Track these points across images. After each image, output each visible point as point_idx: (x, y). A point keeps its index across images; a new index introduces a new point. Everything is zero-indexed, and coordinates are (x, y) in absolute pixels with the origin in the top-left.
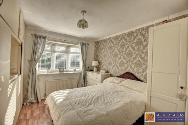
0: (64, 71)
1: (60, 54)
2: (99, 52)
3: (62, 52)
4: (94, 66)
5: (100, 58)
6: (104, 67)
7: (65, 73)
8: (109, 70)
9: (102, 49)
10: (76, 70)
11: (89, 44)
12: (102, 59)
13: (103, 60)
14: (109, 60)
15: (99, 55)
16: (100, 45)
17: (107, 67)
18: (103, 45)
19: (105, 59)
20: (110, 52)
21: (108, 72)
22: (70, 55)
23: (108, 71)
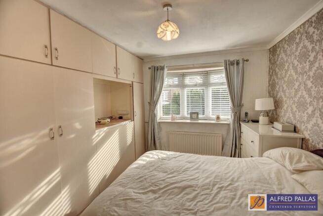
0: (197, 118)
1: (193, 89)
2: (276, 74)
3: (196, 85)
4: (261, 112)
5: (279, 88)
6: (287, 115)
7: (200, 121)
8: (298, 125)
9: (282, 65)
10: (221, 117)
11: (247, 61)
12: (284, 92)
13: (285, 95)
14: (300, 93)
15: (277, 81)
16: (278, 56)
17: (294, 114)
18: (285, 52)
19: (290, 93)
20: (303, 68)
21: (295, 130)
22: (211, 89)
23: (295, 127)
